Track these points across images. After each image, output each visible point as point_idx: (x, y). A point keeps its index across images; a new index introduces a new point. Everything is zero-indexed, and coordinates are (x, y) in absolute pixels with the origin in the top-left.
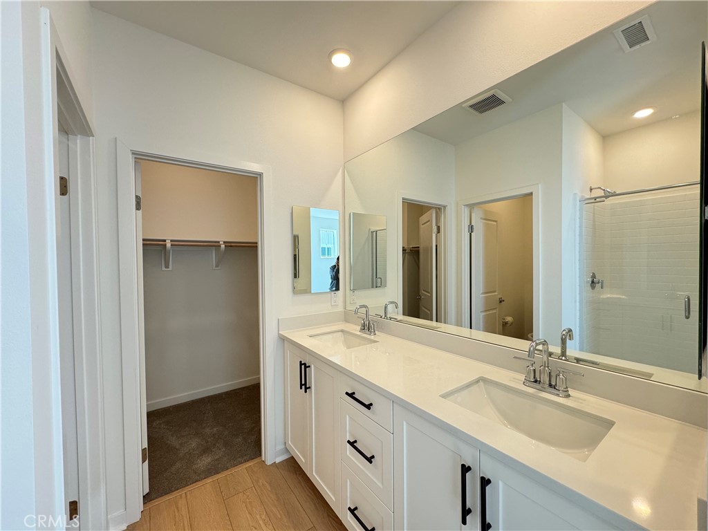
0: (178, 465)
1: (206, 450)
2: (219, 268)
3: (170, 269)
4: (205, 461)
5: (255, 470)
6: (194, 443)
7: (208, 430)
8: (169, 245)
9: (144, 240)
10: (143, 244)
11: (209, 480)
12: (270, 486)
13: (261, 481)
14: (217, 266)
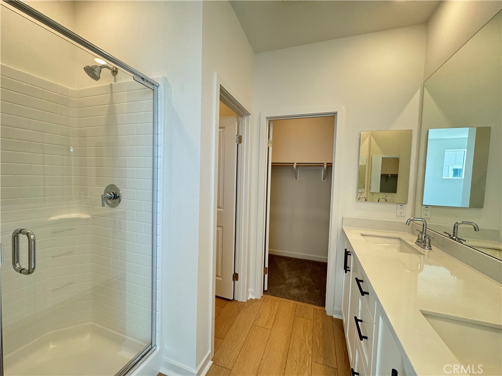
0: (283, 286)
1: (298, 287)
2: (326, 181)
3: (298, 180)
4: (295, 292)
5: (319, 312)
6: (295, 280)
7: (304, 277)
8: (295, 166)
9: (272, 163)
10: (272, 166)
11: (293, 302)
12: (323, 326)
13: (318, 320)
14: (324, 179)
